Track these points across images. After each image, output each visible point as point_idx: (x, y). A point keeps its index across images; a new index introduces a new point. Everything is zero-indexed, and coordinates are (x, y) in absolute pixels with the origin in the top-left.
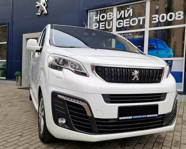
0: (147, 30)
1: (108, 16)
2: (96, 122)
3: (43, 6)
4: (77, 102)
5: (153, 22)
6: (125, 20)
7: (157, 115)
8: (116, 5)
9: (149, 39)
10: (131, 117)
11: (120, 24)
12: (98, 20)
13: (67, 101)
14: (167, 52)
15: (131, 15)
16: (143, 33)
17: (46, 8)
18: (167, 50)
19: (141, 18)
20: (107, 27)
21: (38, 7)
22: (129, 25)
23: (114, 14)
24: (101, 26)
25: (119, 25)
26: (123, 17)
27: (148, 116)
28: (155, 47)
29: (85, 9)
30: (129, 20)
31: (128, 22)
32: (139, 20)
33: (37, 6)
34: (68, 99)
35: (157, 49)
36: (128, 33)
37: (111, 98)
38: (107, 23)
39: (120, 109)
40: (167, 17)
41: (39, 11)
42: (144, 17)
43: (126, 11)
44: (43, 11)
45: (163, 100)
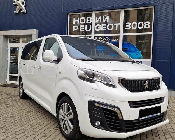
1: (87, 20)
2: (125, 123)
4: (111, 109)
5: (126, 29)
6: (103, 25)
7: (160, 114)
8: (94, 11)
9: (123, 42)
10: (146, 117)
11: (98, 28)
12: (78, 23)
14: (137, 54)
15: (108, 21)
16: (118, 37)
17: (25, 7)
18: (138, 52)
19: (117, 25)
20: (86, 30)
22: (106, 30)
23: (93, 19)
24: (81, 28)
26: (101, 22)
28: (128, 49)
29: (66, 11)
30: (106, 25)
31: (105, 27)
32: (115, 26)
35: (130, 51)
36: (106, 36)
37: (134, 104)
38: (86, 26)
39: (140, 112)
40: (137, 25)
42: (119, 24)
43: (104, 17)
44: (21, 10)
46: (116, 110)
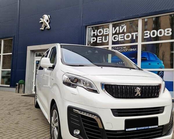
0: (140, 43)
1: (105, 31)
2: (107, 133)
3: (46, 22)
4: (90, 116)
5: (145, 37)
6: (120, 35)
7: (157, 126)
8: (111, 22)
9: (142, 52)
10: (135, 129)
11: (116, 38)
12: (96, 35)
13: (81, 115)
14: (158, 64)
15: (125, 31)
16: (136, 47)
17: (49, 24)
18: (159, 62)
19: (134, 34)
20: (104, 41)
21: (42, 23)
22: (123, 40)
23: (110, 30)
24: (98, 40)
25: (114, 39)
26: (118, 32)
27: (150, 127)
28: (147, 59)
29: (84, 25)
30: (123, 35)
31: (123, 37)
32: (132, 36)
33: (40, 22)
34: (82, 113)
35: (150, 60)
36: (123, 46)
37: (118, 112)
38: (104, 37)
39: (127, 121)
40: (157, 33)
41: (43, 26)
42: (137, 33)
43: (121, 27)
44: (46, 27)
45: (162, 112)
46: (95, 117)
